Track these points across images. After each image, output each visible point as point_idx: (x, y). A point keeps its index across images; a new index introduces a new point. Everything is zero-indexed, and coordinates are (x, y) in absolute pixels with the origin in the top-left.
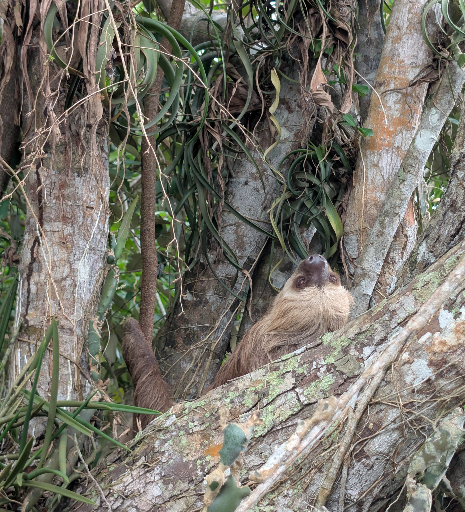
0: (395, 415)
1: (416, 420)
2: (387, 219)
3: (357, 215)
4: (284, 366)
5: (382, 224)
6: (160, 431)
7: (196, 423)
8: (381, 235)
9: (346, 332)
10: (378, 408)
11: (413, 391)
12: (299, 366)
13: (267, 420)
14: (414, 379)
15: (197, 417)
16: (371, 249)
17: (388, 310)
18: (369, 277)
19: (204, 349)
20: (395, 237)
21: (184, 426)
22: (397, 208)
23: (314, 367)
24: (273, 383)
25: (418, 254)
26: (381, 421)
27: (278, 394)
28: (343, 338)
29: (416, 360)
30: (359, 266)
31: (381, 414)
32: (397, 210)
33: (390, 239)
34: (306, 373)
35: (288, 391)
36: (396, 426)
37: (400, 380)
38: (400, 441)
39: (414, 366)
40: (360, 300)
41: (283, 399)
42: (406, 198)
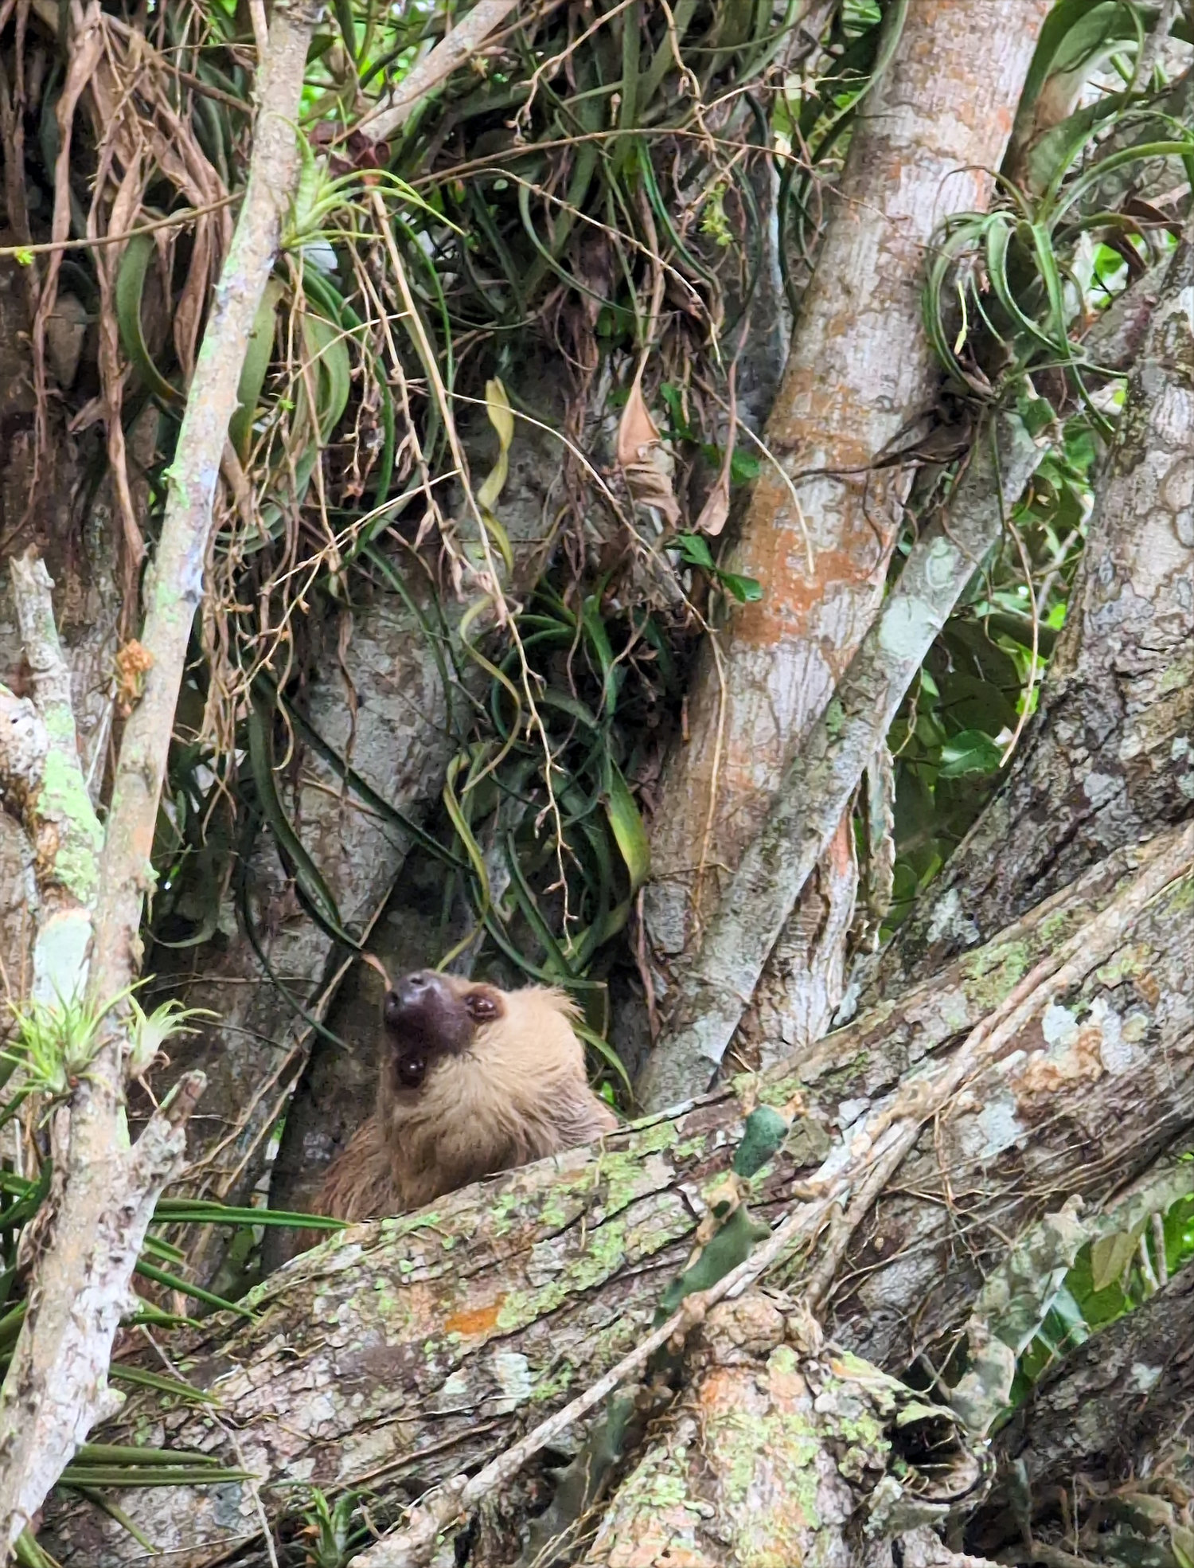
0: (934, 1222)
1: (974, 1236)
2: (785, 844)
3: (691, 825)
4: (641, 1141)
5: (769, 857)
6: (318, 1279)
7: (418, 1262)
8: (765, 890)
10: (898, 1205)
11: (978, 1172)
12: (681, 1141)
13: (607, 1254)
14: (982, 1146)
15: (418, 1249)
16: (732, 929)
20: (798, 902)
21: (386, 1269)
22: (815, 816)
23: (722, 1142)
24: (616, 1176)
25: (931, 923)
26: (901, 1233)
27: (632, 1197)
28: (789, 1081)
29: (988, 1106)
31: (905, 1219)
32: (815, 822)
33: (788, 907)
34: (699, 1154)
35: (658, 1192)
36: (931, 1245)
37: (952, 1147)
38: (936, 1282)
39: (983, 1119)
41: (646, 1208)
42: (843, 789)
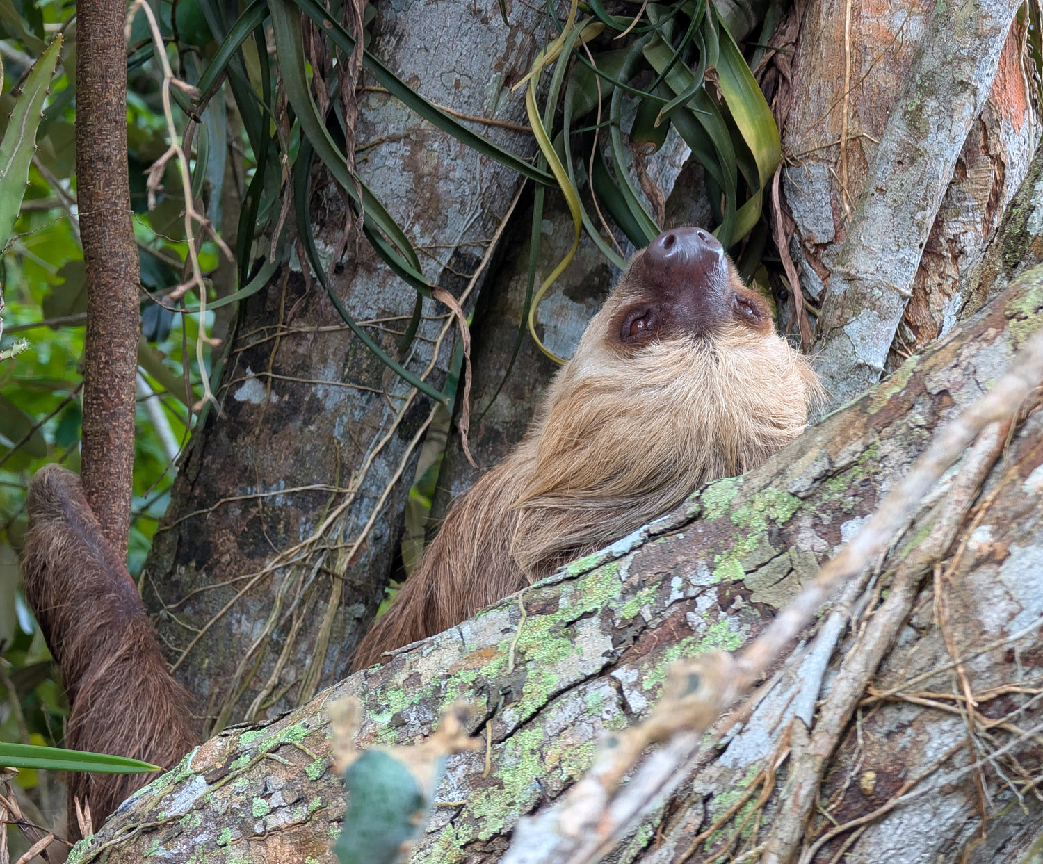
0: (950, 742)
1: (1021, 756)
2: (932, 103)
3: (828, 93)
4: (575, 596)
5: (914, 120)
6: (151, 831)
7: (276, 800)
8: (913, 161)
9: (781, 473)
10: (890, 718)
11: (1010, 657)
12: (624, 594)
13: (519, 781)
14: (1012, 616)
15: (278, 780)
16: (879, 210)
17: (925, 391)
18: (873, 306)
19: (310, 568)
20: (960, 165)
21: (234, 812)
22: (964, 65)
23: (677, 595)
24: (537, 654)
25: (1032, 209)
26: (901, 762)
27: (553, 689)
28: (772, 493)
29: (1015, 549)
30: (840, 269)
31: (903, 740)
32: (966, 72)
33: (945, 175)
34: (647, 615)
35: (588, 679)
36: (953, 777)
37: (965, 620)
38: (971, 830)
39: (1010, 572)
40: (842, 386)
41: (570, 706)
42: (996, 30)
